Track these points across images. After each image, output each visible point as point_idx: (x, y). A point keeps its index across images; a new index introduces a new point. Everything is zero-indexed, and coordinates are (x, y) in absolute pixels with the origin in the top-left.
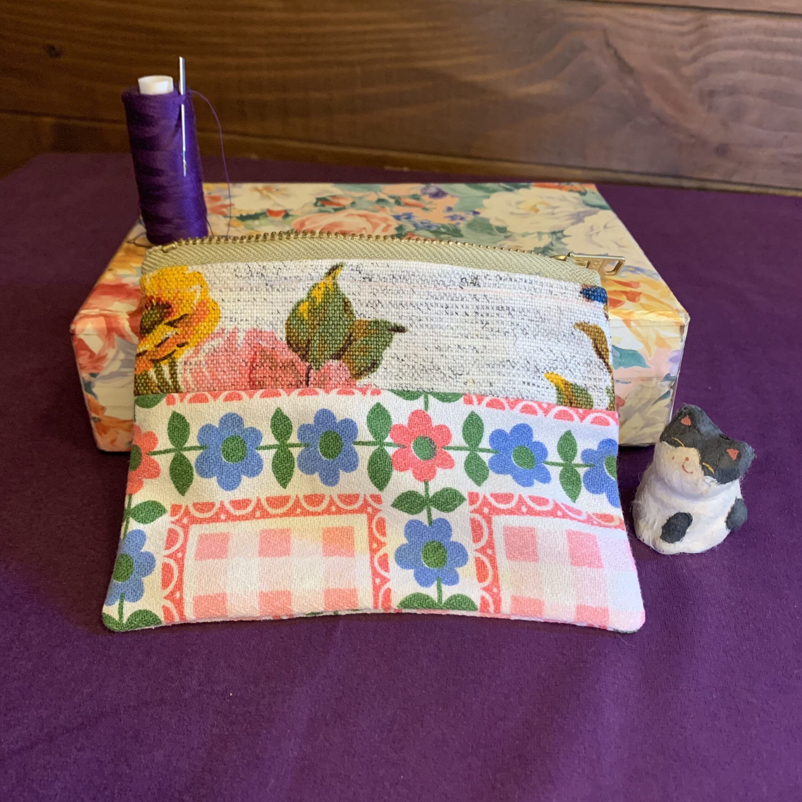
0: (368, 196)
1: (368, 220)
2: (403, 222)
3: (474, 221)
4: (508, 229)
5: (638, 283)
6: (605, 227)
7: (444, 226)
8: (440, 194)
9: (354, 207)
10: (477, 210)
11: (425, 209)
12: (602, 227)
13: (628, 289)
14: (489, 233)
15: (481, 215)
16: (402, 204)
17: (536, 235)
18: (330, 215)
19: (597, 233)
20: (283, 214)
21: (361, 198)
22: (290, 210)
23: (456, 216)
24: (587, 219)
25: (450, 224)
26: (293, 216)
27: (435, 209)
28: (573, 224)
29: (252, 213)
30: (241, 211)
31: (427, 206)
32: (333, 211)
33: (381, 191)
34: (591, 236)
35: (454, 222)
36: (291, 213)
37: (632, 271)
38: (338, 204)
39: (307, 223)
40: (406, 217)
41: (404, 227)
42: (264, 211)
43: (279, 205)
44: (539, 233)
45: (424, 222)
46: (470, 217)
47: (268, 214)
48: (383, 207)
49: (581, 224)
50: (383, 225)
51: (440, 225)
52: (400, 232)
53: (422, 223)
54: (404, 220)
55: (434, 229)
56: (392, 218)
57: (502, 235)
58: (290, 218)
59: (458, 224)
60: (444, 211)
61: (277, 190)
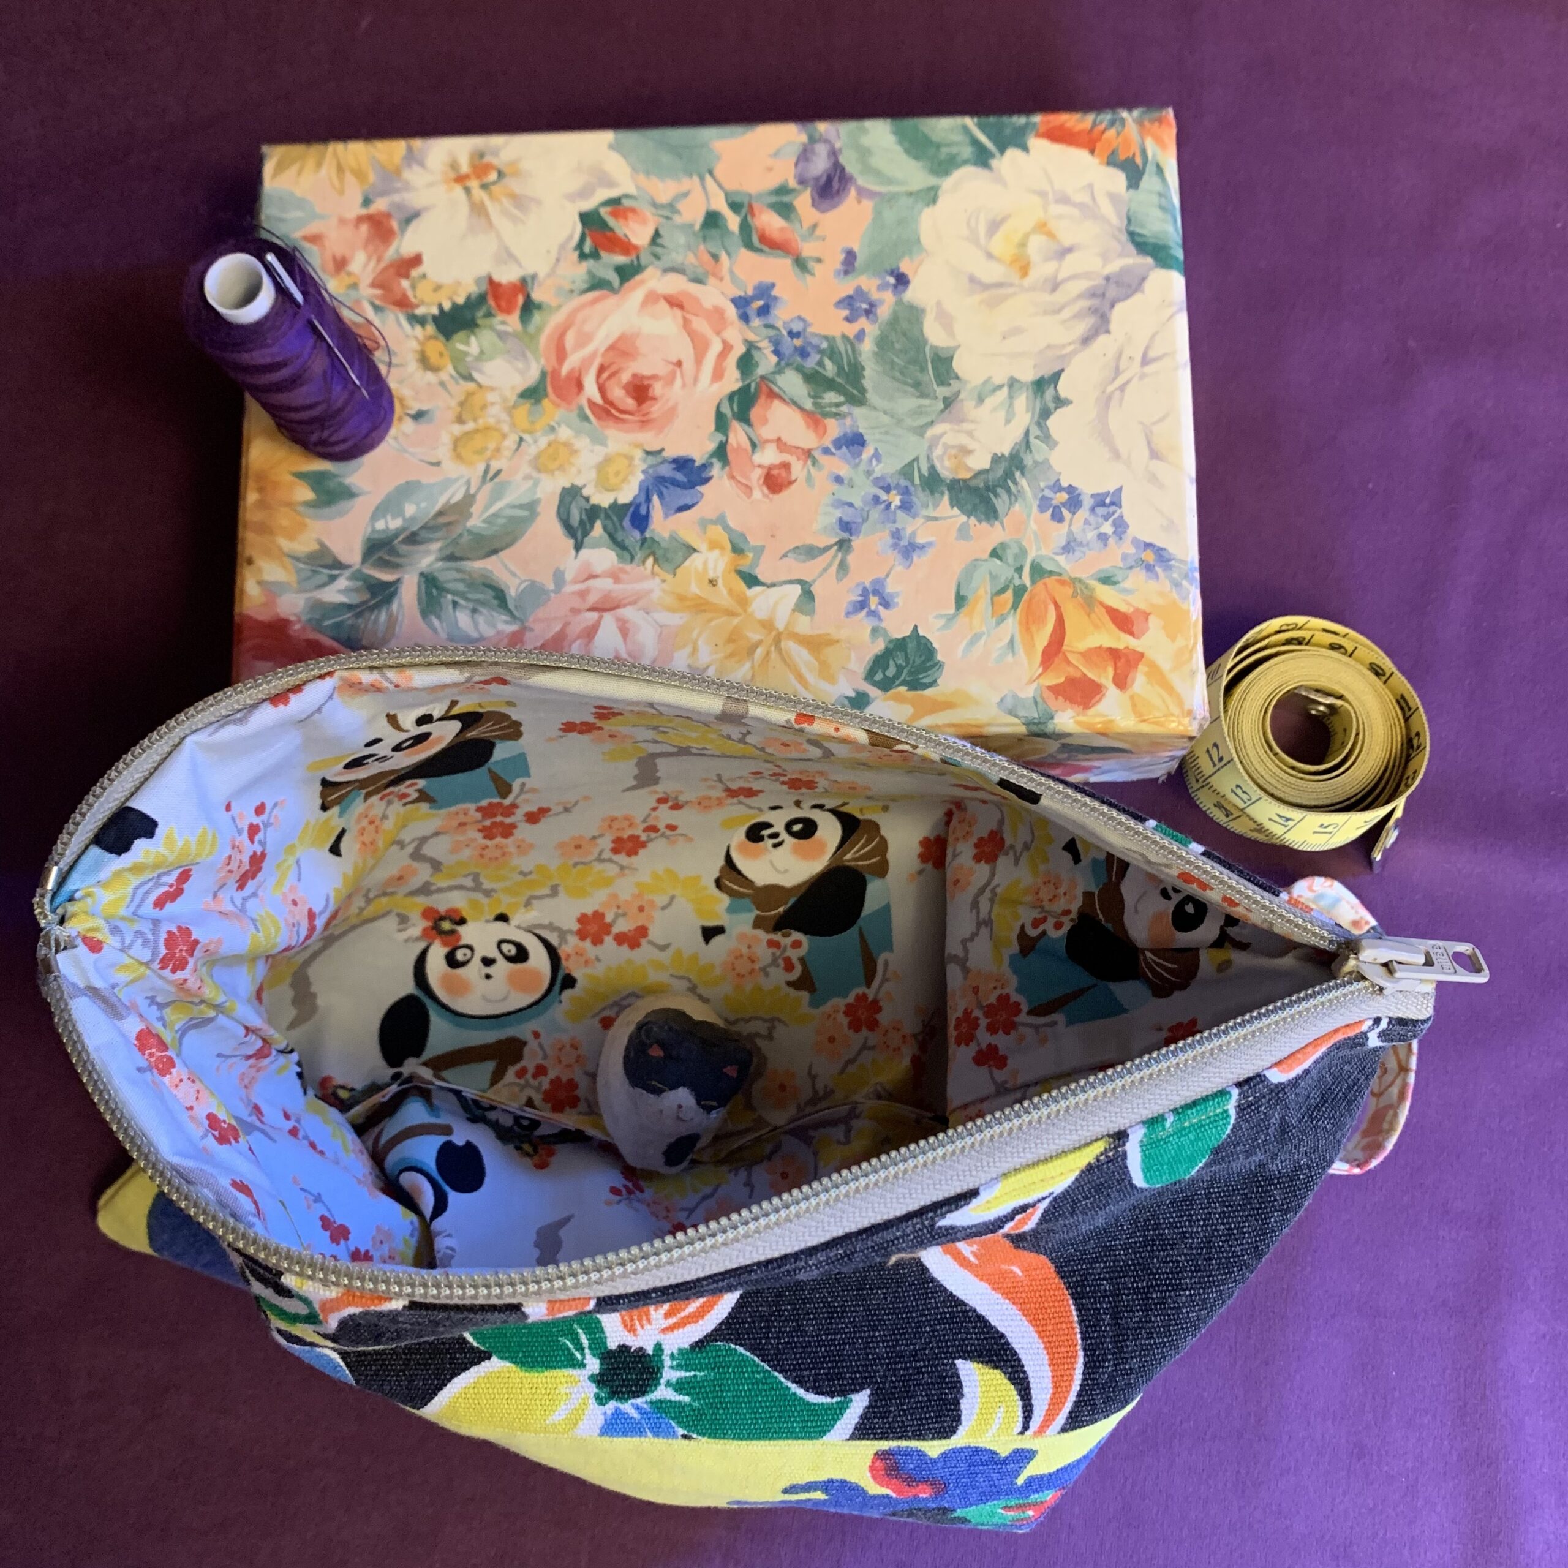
0: (685, 195)
1: (686, 323)
2: (756, 331)
3: (894, 321)
4: (956, 365)
5: (1146, 615)
6: (1145, 361)
7: (832, 353)
8: (835, 184)
9: (657, 257)
10: (905, 267)
11: (801, 264)
12: (1138, 358)
13: (1122, 641)
14: (917, 385)
15: (911, 294)
16: (755, 239)
17: (1005, 390)
18: (611, 301)
19: (1122, 388)
20: (521, 300)
21: (671, 207)
22: (534, 277)
23: (859, 291)
24: (1118, 314)
25: (844, 337)
26: (539, 307)
27: (819, 260)
28: (1086, 341)
29: (461, 300)
30: (438, 288)
31: (808, 249)
32: (615, 279)
33: (711, 173)
34: (1109, 398)
35: (851, 330)
36: (537, 295)
37: (1149, 568)
38: (626, 247)
39: (570, 340)
40: (761, 303)
41: (756, 354)
42: (484, 287)
43: (508, 256)
44: (1013, 383)
45: (797, 327)
46: (887, 303)
47: (491, 302)
48: (716, 257)
49: (1102, 339)
50: (716, 347)
51: (825, 345)
52: (747, 382)
53: (791, 334)
54: (756, 322)
55: (811, 363)
56: (732, 312)
57: (942, 391)
58: (537, 317)
59: (861, 335)
60: (837, 273)
61: (501, 174)
